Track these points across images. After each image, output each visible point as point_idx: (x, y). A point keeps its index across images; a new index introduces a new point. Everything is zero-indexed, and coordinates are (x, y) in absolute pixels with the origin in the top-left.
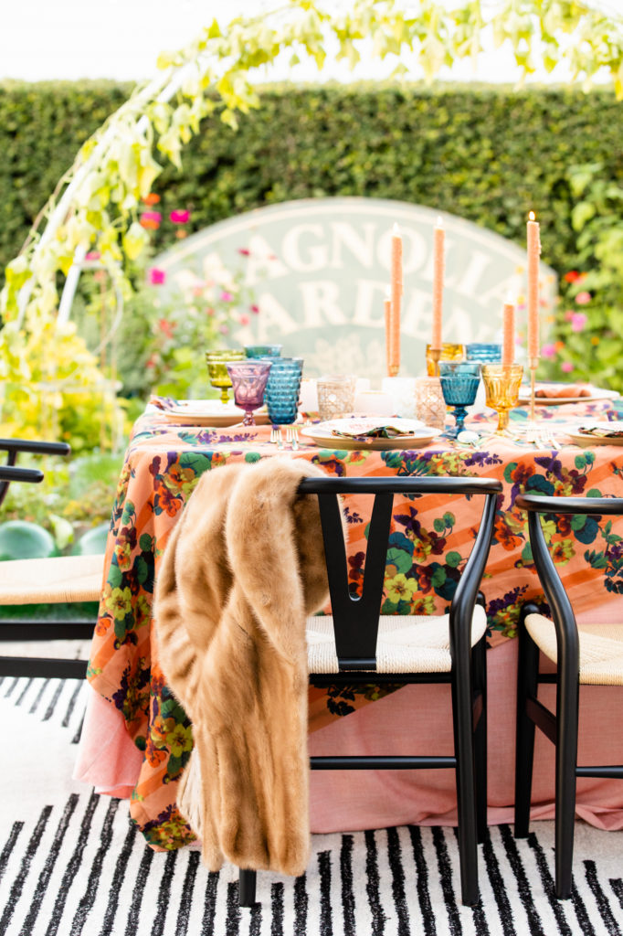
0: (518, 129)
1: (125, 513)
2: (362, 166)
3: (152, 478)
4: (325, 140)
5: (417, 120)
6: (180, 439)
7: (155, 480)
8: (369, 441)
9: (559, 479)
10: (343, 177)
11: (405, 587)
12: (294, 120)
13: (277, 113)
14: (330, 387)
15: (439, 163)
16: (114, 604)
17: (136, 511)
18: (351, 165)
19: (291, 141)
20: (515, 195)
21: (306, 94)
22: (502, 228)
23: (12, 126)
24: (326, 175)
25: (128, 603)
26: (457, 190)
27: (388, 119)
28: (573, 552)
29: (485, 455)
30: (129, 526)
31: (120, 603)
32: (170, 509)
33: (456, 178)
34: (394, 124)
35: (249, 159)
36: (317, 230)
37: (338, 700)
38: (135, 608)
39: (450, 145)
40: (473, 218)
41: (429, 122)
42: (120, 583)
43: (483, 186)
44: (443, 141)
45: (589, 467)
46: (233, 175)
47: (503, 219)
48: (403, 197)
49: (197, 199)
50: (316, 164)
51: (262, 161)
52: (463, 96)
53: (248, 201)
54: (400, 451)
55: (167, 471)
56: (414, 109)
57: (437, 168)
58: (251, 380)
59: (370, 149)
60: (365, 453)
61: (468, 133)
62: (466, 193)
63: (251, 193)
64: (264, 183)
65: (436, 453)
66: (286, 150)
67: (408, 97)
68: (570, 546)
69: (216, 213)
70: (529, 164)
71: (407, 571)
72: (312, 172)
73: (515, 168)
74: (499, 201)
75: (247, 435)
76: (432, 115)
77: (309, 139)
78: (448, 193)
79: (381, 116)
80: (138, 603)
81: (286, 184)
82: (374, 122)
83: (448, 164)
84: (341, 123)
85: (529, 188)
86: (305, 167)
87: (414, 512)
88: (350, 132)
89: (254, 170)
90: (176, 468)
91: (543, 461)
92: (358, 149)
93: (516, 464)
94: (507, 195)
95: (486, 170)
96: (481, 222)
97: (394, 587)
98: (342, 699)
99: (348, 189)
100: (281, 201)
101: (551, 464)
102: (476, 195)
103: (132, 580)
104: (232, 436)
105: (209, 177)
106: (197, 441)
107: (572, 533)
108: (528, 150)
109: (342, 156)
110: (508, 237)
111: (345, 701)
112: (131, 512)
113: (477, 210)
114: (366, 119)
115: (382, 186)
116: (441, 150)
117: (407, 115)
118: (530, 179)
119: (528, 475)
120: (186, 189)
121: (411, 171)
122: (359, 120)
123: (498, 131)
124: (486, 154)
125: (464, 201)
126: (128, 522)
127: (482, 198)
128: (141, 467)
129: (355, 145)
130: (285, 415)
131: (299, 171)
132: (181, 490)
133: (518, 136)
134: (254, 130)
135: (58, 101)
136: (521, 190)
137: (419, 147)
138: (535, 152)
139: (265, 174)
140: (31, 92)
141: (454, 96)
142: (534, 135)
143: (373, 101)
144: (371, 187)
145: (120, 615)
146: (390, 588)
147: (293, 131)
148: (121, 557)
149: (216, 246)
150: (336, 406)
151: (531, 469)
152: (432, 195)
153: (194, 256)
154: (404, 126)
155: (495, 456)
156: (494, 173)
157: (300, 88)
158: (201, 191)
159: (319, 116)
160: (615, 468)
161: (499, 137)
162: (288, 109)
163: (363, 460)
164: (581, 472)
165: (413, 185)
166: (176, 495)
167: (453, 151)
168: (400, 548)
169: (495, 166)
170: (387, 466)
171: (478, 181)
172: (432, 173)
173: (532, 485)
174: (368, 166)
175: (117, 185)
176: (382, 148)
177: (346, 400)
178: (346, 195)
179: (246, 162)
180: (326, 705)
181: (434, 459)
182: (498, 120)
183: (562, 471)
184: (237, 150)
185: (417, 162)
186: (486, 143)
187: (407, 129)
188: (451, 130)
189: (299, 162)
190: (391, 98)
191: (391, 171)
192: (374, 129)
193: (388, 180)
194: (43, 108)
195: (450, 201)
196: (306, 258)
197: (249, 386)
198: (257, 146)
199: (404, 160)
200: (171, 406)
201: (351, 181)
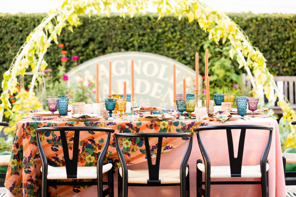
0: (189, 28)
1: (16, 139)
2: (137, 41)
3: (22, 129)
4: (124, 32)
5: (155, 26)
6: (32, 119)
7: (23, 130)
8: (81, 119)
9: (132, 129)
10: (131, 44)
11: (91, 158)
12: (114, 26)
13: (108, 23)
14: (75, 106)
15: (163, 40)
16: (11, 163)
17: (18, 138)
18: (133, 41)
19: (113, 33)
20: (188, 50)
21: (118, 17)
22: (184, 61)
23: (21, 29)
24: (125, 44)
25: (15, 163)
26: (169, 49)
27: (146, 25)
28: (137, 150)
29: (112, 123)
30: (16, 142)
31: (13, 163)
32: (27, 137)
33: (168, 45)
34: (148, 27)
35: (99, 39)
36: (122, 62)
37: (76, 189)
38: (18, 165)
39: (166, 34)
40: (174, 58)
41: (159, 26)
42: (13, 158)
43: (178, 47)
44: (164, 32)
45: (140, 126)
46: (94, 44)
47: (184, 58)
48: (150, 51)
49: (82, 52)
50: (122, 40)
51: (104, 39)
52: (170, 18)
53: (99, 53)
54: (89, 122)
55: (26, 127)
56: (154, 22)
57: (162, 41)
58: (54, 104)
59: (139, 35)
60: (80, 122)
61: (172, 30)
62: (172, 50)
63: (100, 50)
64: (104, 47)
65: (99, 122)
66: (112, 36)
67: (152, 18)
68: (136, 148)
69: (88, 57)
70: (193, 40)
71: (92, 154)
72: (120, 43)
73: (188, 41)
74: (183, 52)
75: (51, 118)
76: (160, 24)
77: (119, 32)
78: (166, 50)
79: (143, 24)
80: (20, 164)
81: (112, 47)
82: (141, 26)
83: (166, 40)
84: (130, 27)
85: (193, 48)
86: (118, 41)
87: (93, 138)
88: (133, 30)
89: (101, 42)
90: (29, 127)
91: (128, 124)
92: (136, 35)
93: (120, 125)
94: (185, 50)
95: (178, 42)
96: (177, 59)
97: (88, 158)
98: (77, 188)
99: (132, 49)
100: (110, 53)
101: (130, 125)
102: (175, 50)
103: (17, 157)
104: (47, 119)
105: (86, 45)
106: (37, 120)
107: (136, 144)
108: (192, 35)
109: (130, 38)
110: (186, 64)
111: (78, 189)
112: (17, 139)
113: (176, 55)
114: (138, 25)
115: (144, 47)
116: (163, 36)
117: (152, 24)
118: (193, 45)
119: (124, 128)
120: (78, 49)
121: (153, 43)
122: (136, 26)
123: (182, 29)
124: (178, 37)
125: (171, 52)
126: (16, 141)
127: (177, 52)
128: (20, 126)
129: (134, 34)
130: (64, 113)
131: (116, 42)
132: (30, 132)
133: (189, 31)
134: (101, 29)
135: (36, 20)
136: (190, 49)
137: (156, 34)
138: (195, 36)
139: (105, 44)
140: (27, 17)
141: (168, 17)
142: (194, 30)
143: (140, 19)
144: (140, 48)
145: (13, 166)
146: (87, 159)
147: (114, 30)
148: (14, 151)
149: (88, 68)
150: (77, 111)
151: (124, 127)
152: (161, 50)
153: (80, 71)
154: (150, 28)
155: (115, 123)
156: (181, 43)
157: (116, 15)
158: (83, 50)
159: (122, 24)
160: (147, 126)
161: (183, 31)
162: (112, 22)
163: (79, 124)
164: (138, 127)
165: (154, 47)
166: (29, 134)
167: (167, 36)
168: (90, 148)
169: (181, 41)
170: (86, 126)
171: (176, 46)
172: (161, 43)
173: (125, 131)
174: (139, 41)
175: (37, 49)
176: (144, 35)
177: (80, 109)
178: (132, 51)
179: (98, 40)
180: (72, 190)
181: (98, 124)
182: (182, 25)
183: (133, 127)
184: (95, 36)
185: (155, 40)
186: (178, 33)
187: (152, 29)
188: (167, 29)
189: (116, 40)
190: (146, 18)
191: (147, 43)
192: (141, 29)
193: (146, 46)
194: (31, 22)
195: (166, 52)
196: (118, 71)
197: (53, 105)
198: (102, 34)
199: (151, 39)
200: (35, 112)
201: (133, 46)
